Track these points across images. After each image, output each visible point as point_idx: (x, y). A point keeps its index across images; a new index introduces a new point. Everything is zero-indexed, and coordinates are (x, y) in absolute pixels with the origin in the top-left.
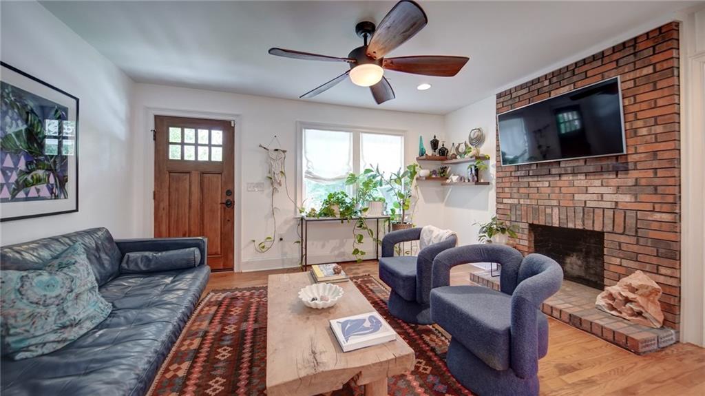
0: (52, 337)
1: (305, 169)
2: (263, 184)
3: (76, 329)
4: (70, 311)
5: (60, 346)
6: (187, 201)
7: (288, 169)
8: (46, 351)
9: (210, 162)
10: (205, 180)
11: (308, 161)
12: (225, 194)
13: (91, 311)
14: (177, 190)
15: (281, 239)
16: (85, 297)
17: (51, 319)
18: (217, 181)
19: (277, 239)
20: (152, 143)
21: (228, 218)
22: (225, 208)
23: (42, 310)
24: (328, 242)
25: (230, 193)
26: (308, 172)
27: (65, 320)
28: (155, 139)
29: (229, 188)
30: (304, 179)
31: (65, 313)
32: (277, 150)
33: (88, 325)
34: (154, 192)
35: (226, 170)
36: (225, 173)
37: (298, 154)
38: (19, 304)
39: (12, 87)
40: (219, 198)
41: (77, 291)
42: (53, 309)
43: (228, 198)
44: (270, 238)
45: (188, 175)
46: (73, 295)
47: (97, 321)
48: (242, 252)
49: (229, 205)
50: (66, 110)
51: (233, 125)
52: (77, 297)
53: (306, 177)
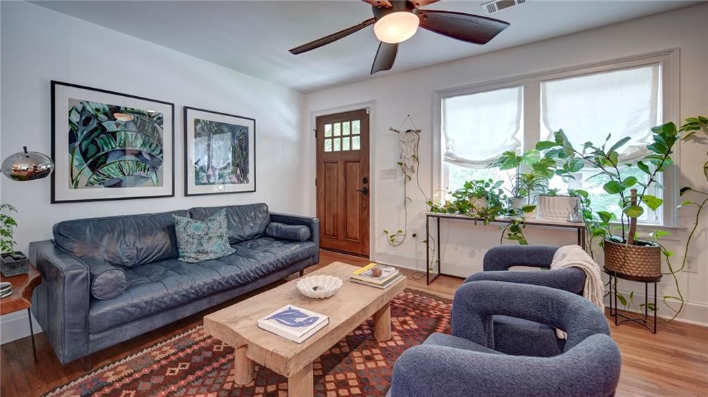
0: (193, 255)
1: (443, 151)
2: (396, 170)
3: (205, 255)
4: (204, 245)
5: (196, 261)
6: (335, 188)
7: (423, 153)
8: (189, 261)
9: (351, 151)
10: (348, 169)
11: (447, 139)
12: (362, 182)
13: (215, 249)
14: (329, 177)
15: (414, 235)
16: (214, 240)
17: (194, 246)
18: (356, 168)
19: (410, 235)
20: (315, 139)
21: (364, 206)
22: (362, 196)
23: (191, 240)
24: (480, 251)
25: (366, 180)
26: (448, 155)
27: (200, 249)
28: (316, 137)
29: (365, 176)
30: (443, 163)
31: (202, 245)
32: (409, 131)
33: (212, 256)
34: (316, 180)
35: (362, 157)
36: (362, 161)
37: (435, 131)
38: (184, 235)
39: (216, 122)
40: (358, 185)
41: (210, 235)
42: (196, 241)
43: (365, 185)
44: (400, 232)
45: (336, 164)
46: (207, 237)
47: (218, 256)
48: (376, 242)
49: (366, 192)
50: (247, 128)
51: (367, 113)
52: (210, 238)
53: (446, 160)
